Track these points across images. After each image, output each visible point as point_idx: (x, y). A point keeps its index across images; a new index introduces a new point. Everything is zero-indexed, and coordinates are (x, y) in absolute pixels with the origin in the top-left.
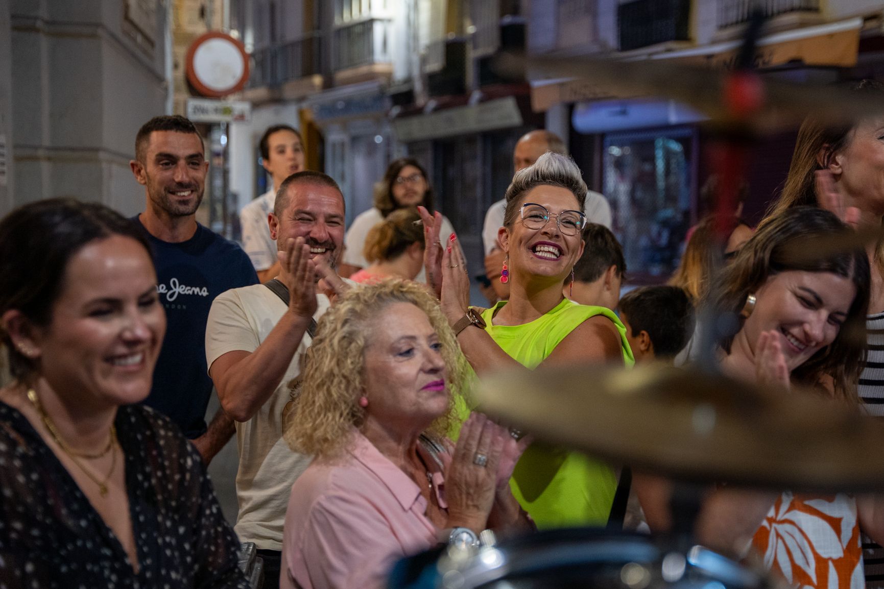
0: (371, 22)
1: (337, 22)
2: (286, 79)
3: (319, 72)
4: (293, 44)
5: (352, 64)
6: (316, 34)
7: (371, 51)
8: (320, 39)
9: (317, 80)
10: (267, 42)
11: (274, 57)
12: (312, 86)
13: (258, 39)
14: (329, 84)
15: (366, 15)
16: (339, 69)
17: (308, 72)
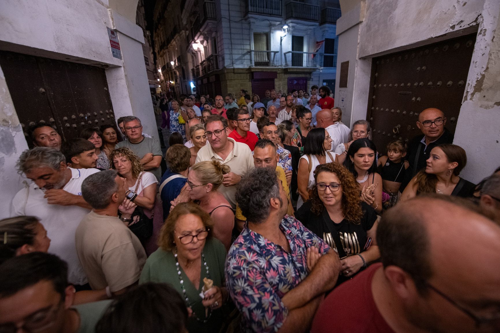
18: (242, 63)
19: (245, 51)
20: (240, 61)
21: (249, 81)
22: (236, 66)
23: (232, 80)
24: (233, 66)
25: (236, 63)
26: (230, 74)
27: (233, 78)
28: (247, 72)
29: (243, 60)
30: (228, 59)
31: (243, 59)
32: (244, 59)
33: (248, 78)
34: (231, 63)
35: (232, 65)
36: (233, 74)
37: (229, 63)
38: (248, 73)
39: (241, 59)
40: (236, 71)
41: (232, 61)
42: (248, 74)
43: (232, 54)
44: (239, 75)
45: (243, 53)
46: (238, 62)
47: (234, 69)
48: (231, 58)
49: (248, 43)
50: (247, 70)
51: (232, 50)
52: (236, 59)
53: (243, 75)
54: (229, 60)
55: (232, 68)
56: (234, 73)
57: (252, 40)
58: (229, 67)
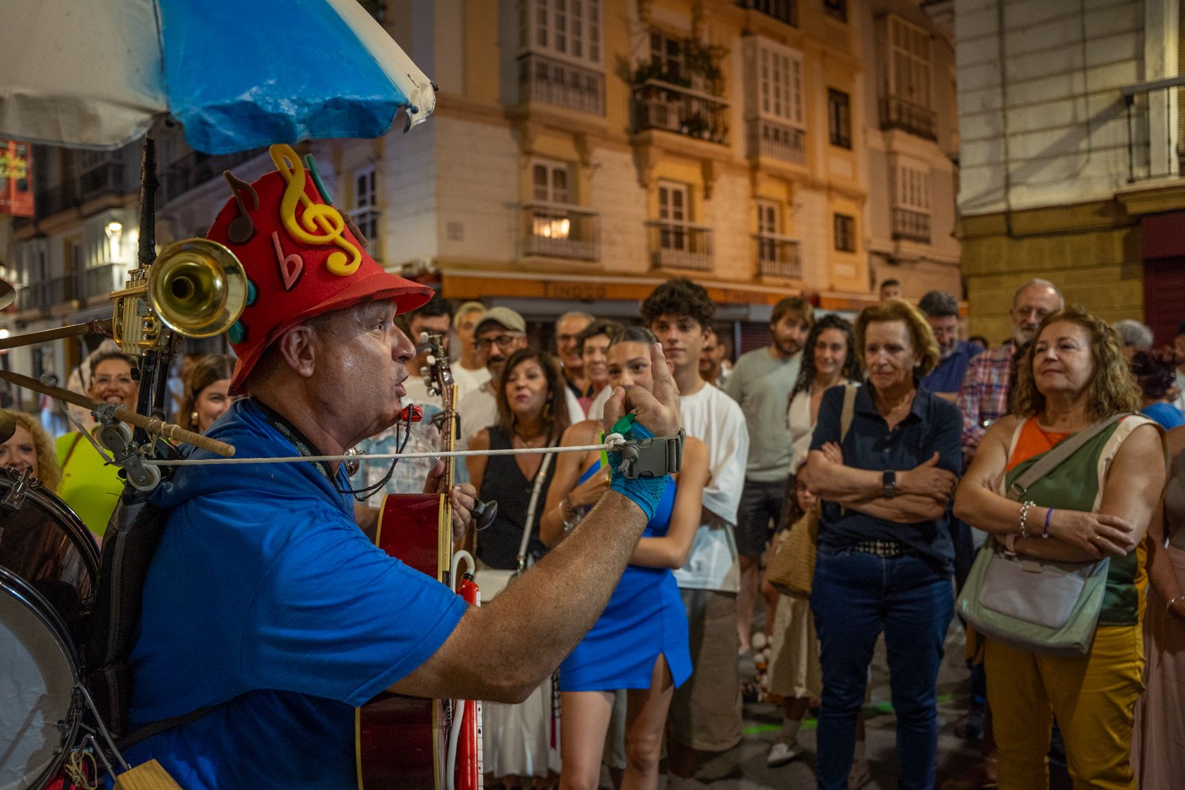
0: (110, 266)
1: (88, 265)
2: (53, 303)
3: (77, 298)
4: (57, 281)
5: (99, 293)
6: (74, 274)
7: (112, 284)
8: (76, 278)
9: (75, 304)
10: (38, 279)
11: (44, 289)
12: (71, 308)
13: (31, 277)
14: (83, 306)
15: (107, 261)
16: (89, 295)
17: (68, 298)
18: (1074, 176)
19: (1100, 103)
20: (1061, 162)
21: (1125, 277)
22: (1022, 198)
23: (998, 274)
24: (1006, 198)
25: (1033, 180)
26: (985, 243)
27: (1002, 266)
28: (1108, 220)
29: (1084, 158)
30: (981, 165)
31: (1078, 153)
32: (1089, 151)
33: (1118, 255)
34: (1001, 182)
35: (1000, 194)
36: (1004, 242)
37: (982, 187)
38: (1116, 227)
39: (1066, 154)
40: (1019, 225)
41: (1003, 174)
42: (1118, 236)
43: (1004, 135)
44: (1045, 243)
45: (1082, 117)
46: (1046, 173)
47: (1008, 214)
48: (1002, 158)
49: (1128, 49)
50: (1101, 213)
51: (1005, 118)
52: (1029, 161)
53: (1070, 242)
54: (986, 172)
55: (1001, 207)
56: (1009, 233)
57: (1160, 25)
58: (984, 205)
